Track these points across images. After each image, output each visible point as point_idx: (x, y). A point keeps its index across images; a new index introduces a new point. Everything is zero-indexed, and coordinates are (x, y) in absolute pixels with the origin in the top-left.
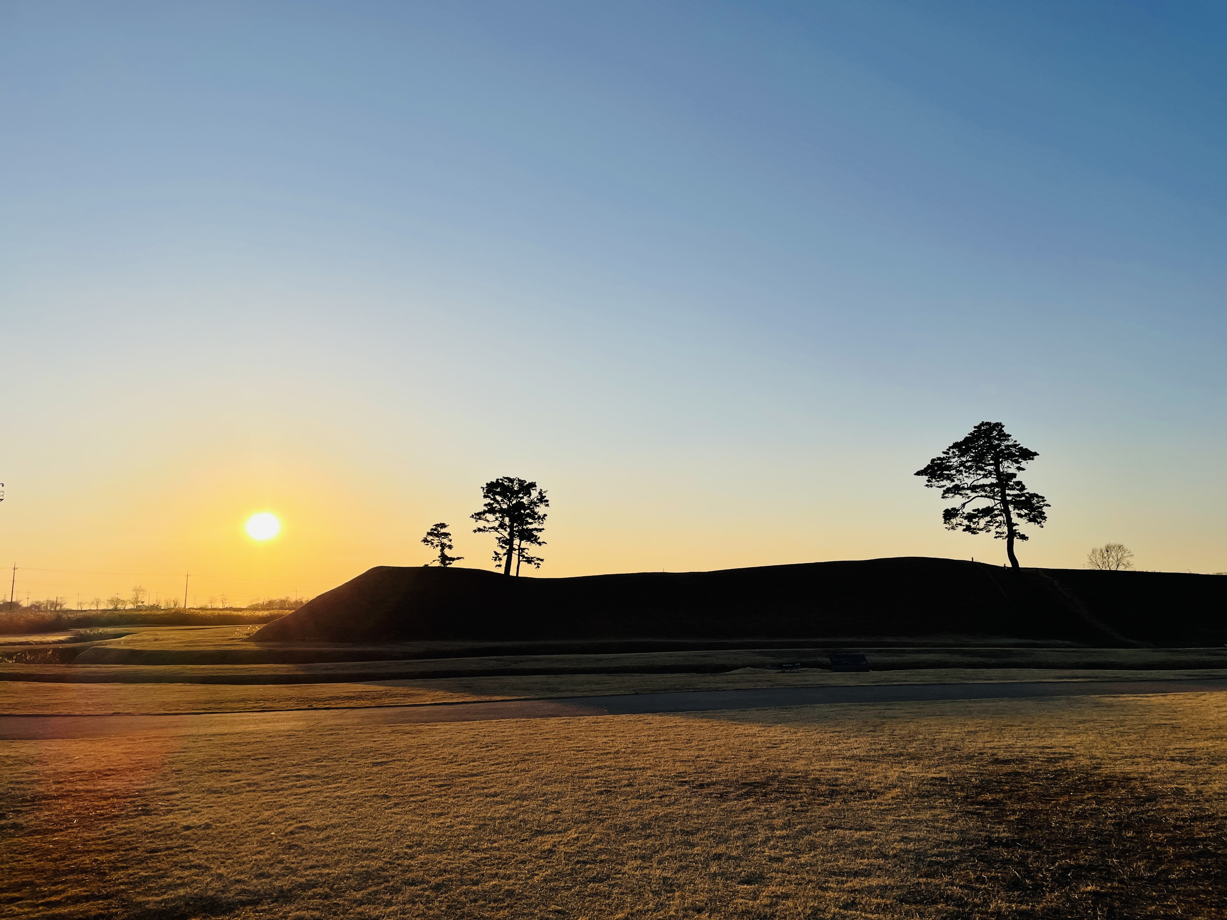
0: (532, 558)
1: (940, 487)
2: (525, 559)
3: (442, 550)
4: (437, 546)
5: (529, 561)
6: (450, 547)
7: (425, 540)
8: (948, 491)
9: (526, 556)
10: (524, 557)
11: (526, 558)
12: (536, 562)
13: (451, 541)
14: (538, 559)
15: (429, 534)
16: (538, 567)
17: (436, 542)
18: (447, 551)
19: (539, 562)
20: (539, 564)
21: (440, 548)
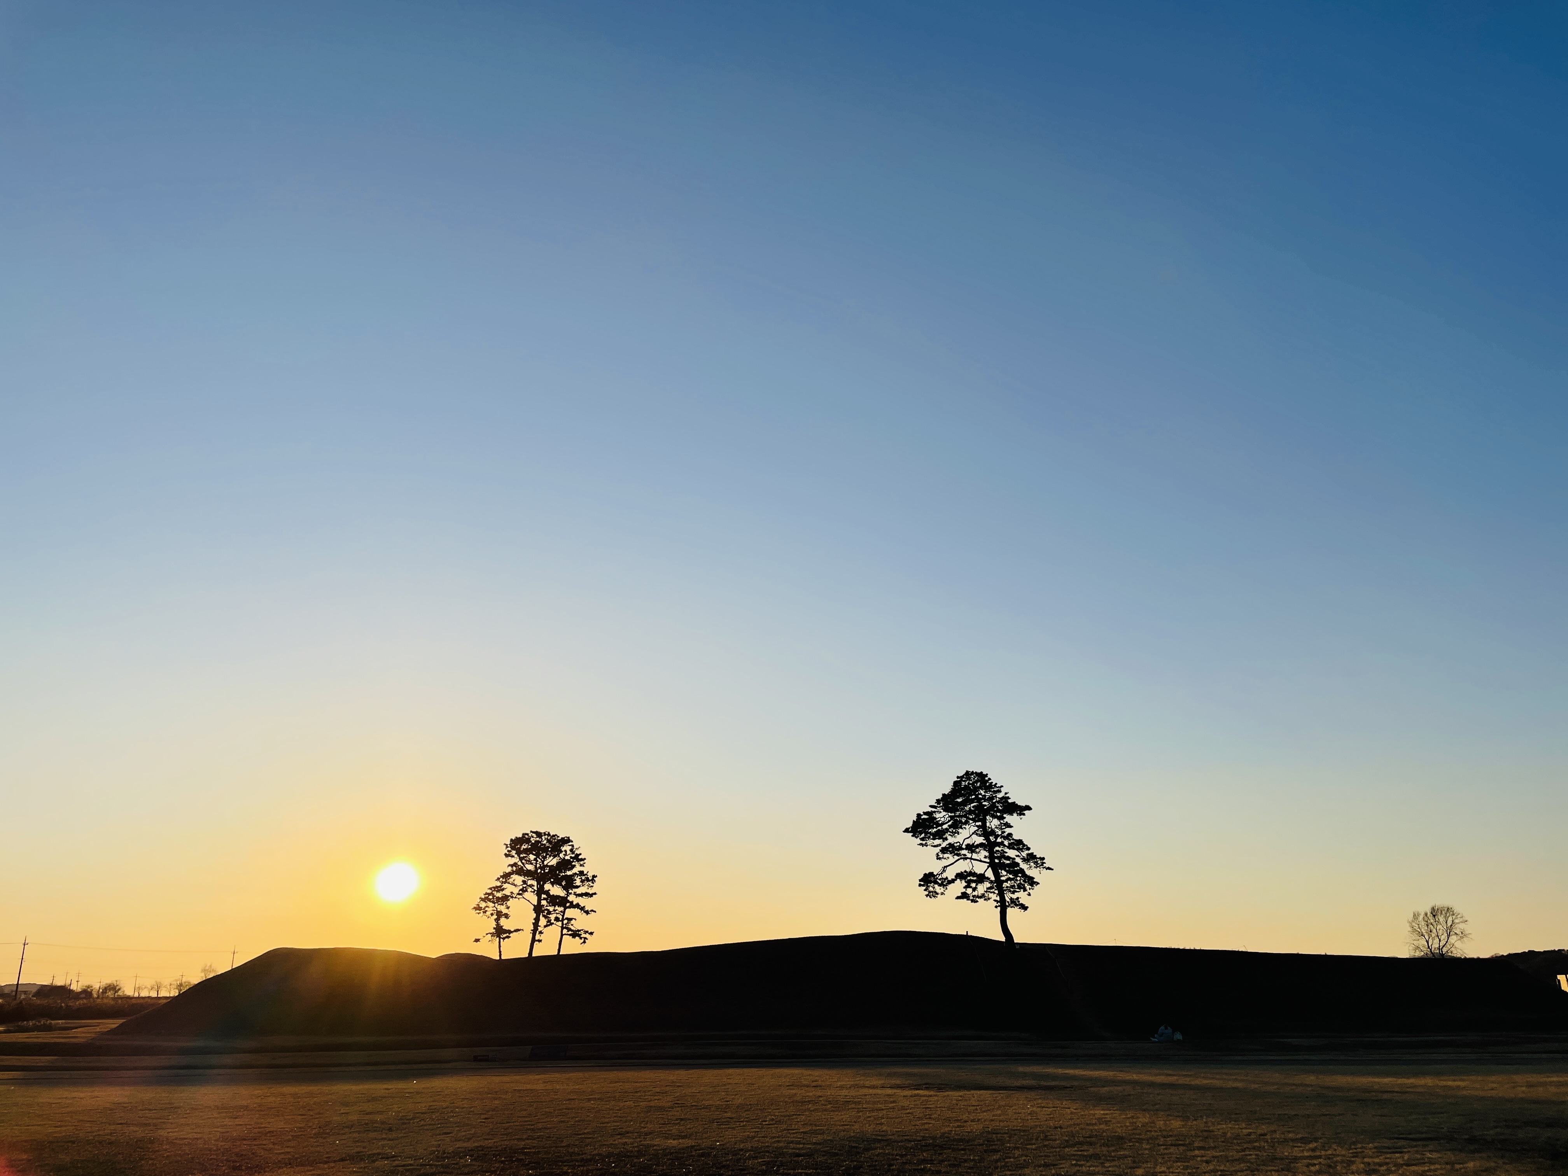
0: (579, 931)
1: (935, 846)
2: (570, 932)
3: (497, 920)
4: (492, 914)
5: (575, 934)
6: (507, 916)
7: (478, 908)
8: (944, 851)
9: (573, 928)
10: (569, 929)
11: (572, 931)
12: (583, 936)
13: (508, 908)
14: (586, 932)
15: (482, 900)
16: (584, 942)
17: (490, 911)
18: (503, 922)
19: (587, 936)
20: (585, 938)
21: (495, 917)
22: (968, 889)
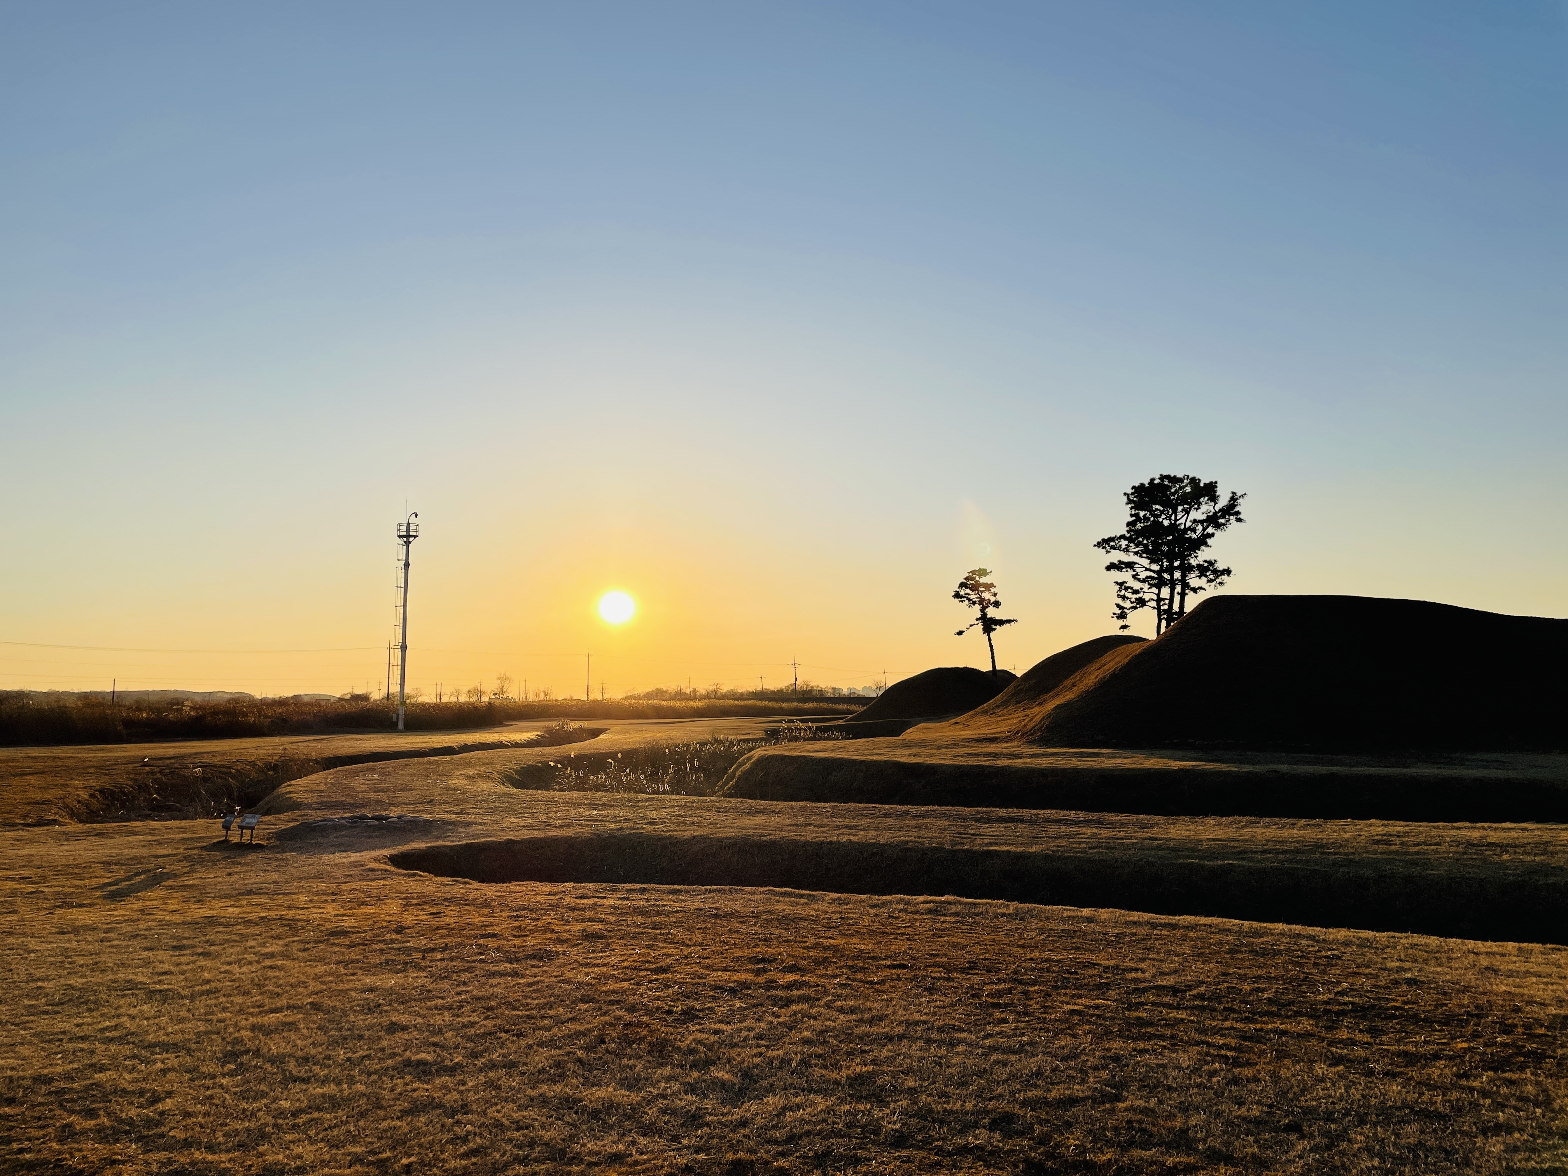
3: (983, 610)
6: (997, 604)
7: (957, 595)
13: (995, 595)
15: (962, 585)
17: (973, 597)
18: (991, 612)
21: (977, 607)
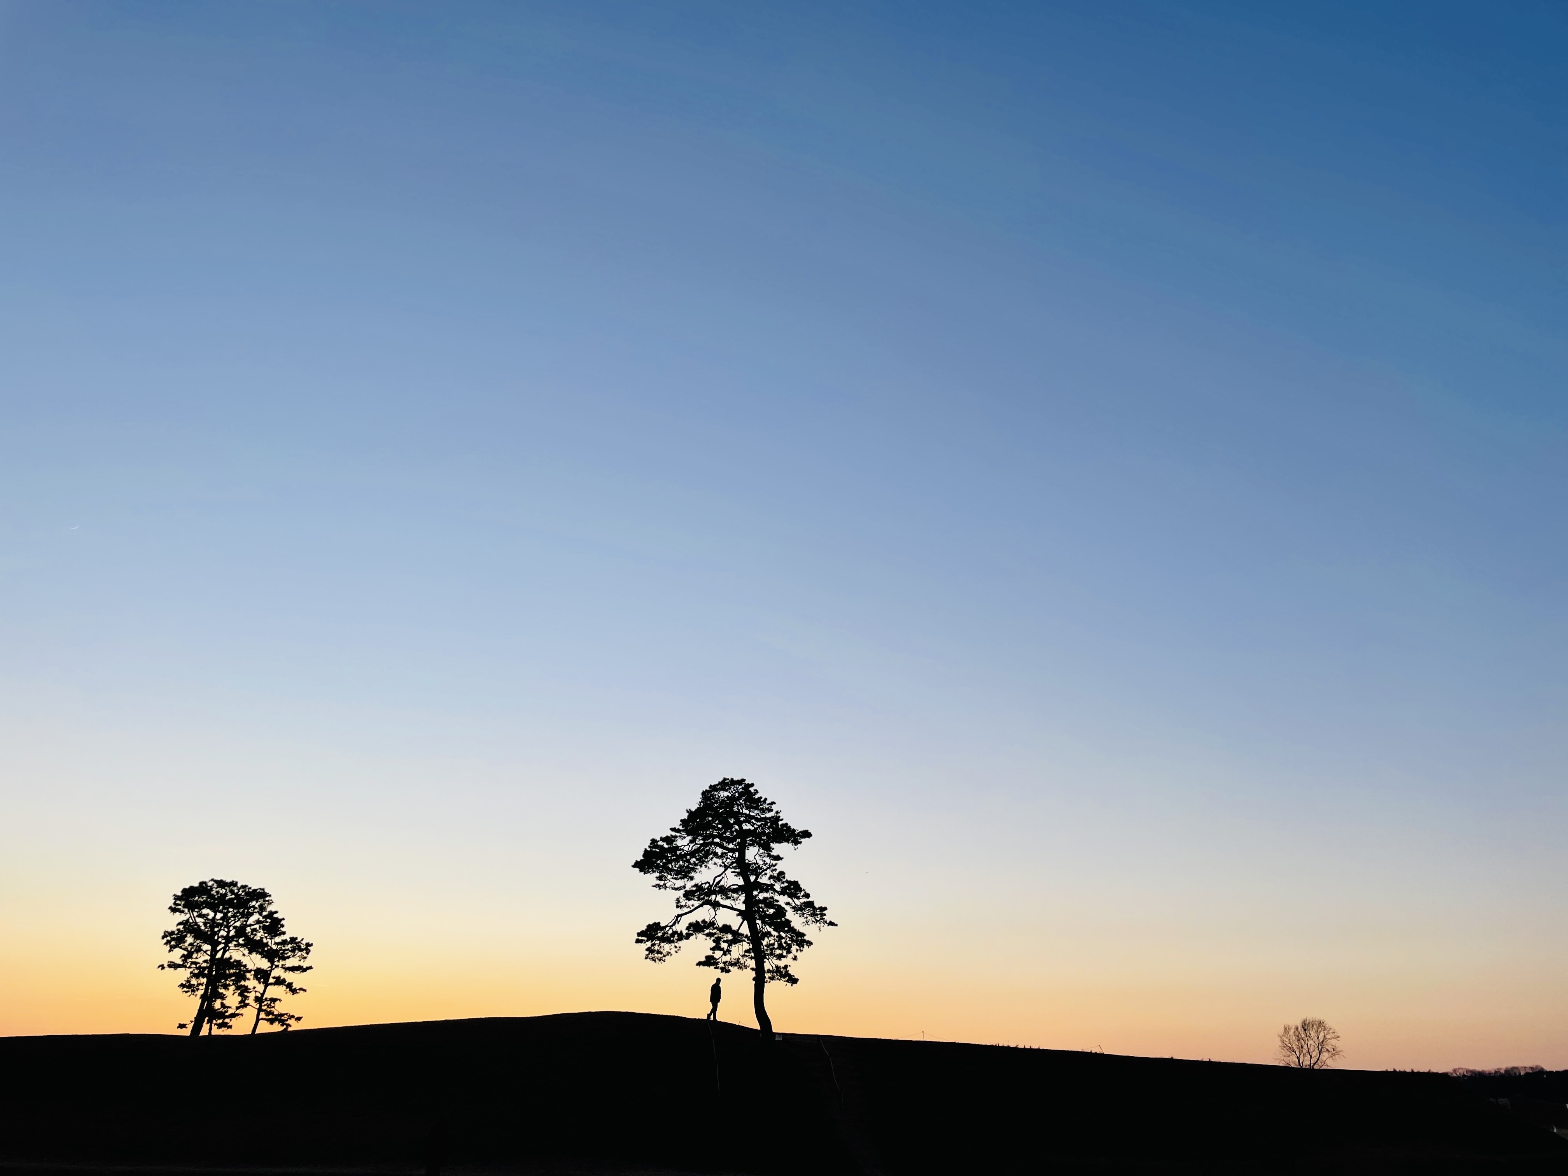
22: (716, 952)
